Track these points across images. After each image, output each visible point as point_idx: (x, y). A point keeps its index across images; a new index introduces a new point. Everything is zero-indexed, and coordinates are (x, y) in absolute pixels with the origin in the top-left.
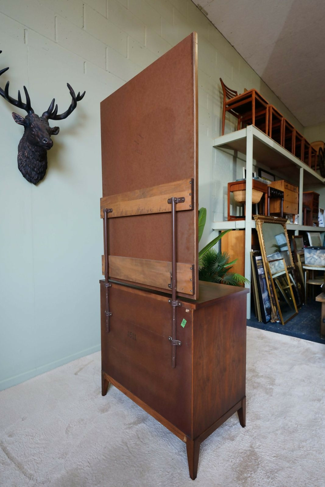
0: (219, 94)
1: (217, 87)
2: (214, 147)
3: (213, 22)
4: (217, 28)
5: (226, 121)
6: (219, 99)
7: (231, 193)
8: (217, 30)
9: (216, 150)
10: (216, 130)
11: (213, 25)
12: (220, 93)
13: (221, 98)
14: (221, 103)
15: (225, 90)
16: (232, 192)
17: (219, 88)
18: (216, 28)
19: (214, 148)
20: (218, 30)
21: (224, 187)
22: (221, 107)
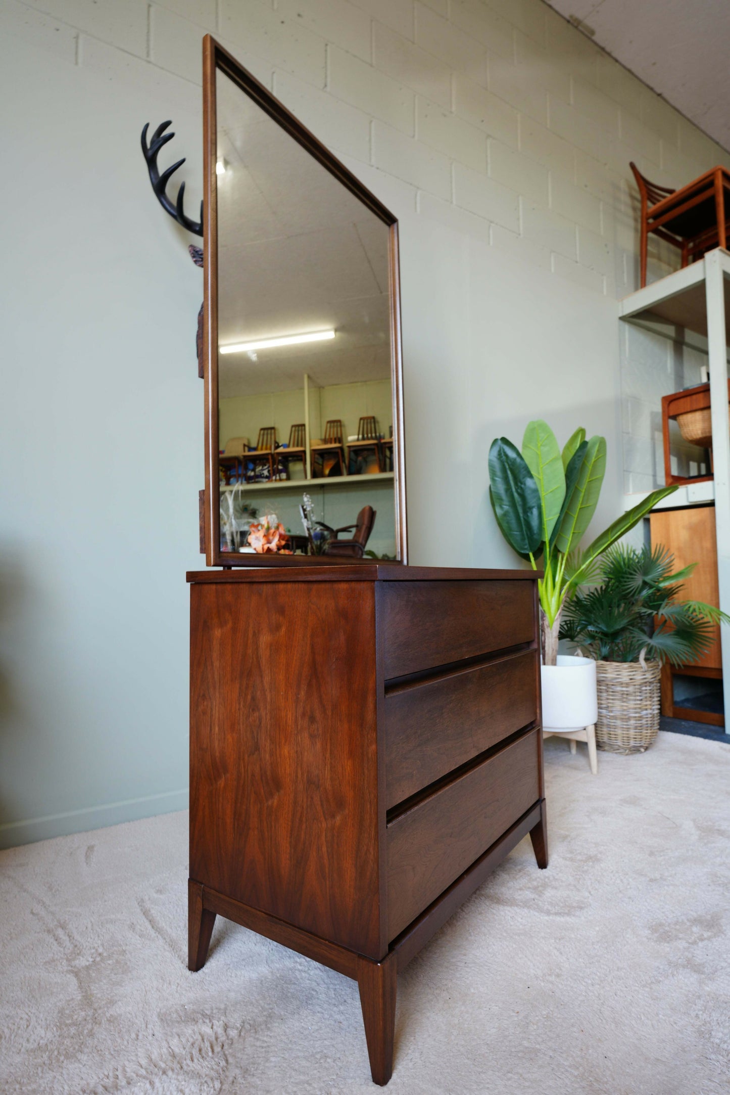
0: (628, 200)
1: (623, 185)
2: (623, 319)
3: (608, 49)
4: (619, 58)
5: (650, 260)
6: (630, 212)
7: (671, 422)
8: (617, 64)
9: (627, 327)
10: (625, 280)
11: (609, 54)
12: (633, 197)
13: (634, 209)
14: (636, 220)
15: (647, 189)
16: (674, 417)
17: (630, 187)
18: (617, 61)
19: (622, 323)
20: (621, 64)
21: (653, 414)
22: (636, 230)
